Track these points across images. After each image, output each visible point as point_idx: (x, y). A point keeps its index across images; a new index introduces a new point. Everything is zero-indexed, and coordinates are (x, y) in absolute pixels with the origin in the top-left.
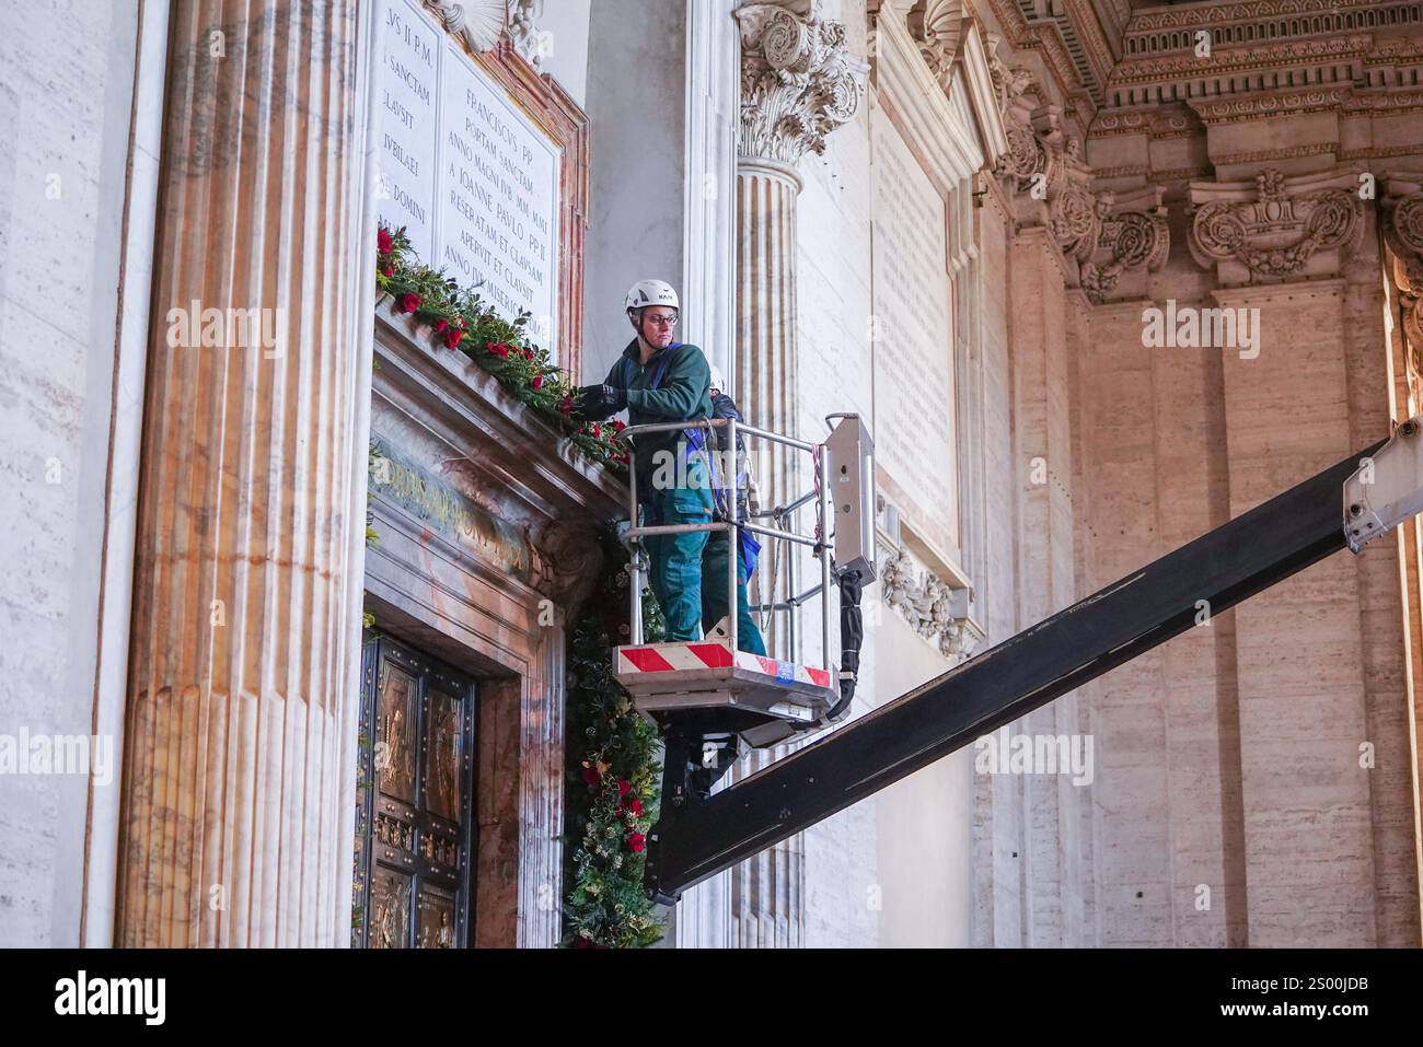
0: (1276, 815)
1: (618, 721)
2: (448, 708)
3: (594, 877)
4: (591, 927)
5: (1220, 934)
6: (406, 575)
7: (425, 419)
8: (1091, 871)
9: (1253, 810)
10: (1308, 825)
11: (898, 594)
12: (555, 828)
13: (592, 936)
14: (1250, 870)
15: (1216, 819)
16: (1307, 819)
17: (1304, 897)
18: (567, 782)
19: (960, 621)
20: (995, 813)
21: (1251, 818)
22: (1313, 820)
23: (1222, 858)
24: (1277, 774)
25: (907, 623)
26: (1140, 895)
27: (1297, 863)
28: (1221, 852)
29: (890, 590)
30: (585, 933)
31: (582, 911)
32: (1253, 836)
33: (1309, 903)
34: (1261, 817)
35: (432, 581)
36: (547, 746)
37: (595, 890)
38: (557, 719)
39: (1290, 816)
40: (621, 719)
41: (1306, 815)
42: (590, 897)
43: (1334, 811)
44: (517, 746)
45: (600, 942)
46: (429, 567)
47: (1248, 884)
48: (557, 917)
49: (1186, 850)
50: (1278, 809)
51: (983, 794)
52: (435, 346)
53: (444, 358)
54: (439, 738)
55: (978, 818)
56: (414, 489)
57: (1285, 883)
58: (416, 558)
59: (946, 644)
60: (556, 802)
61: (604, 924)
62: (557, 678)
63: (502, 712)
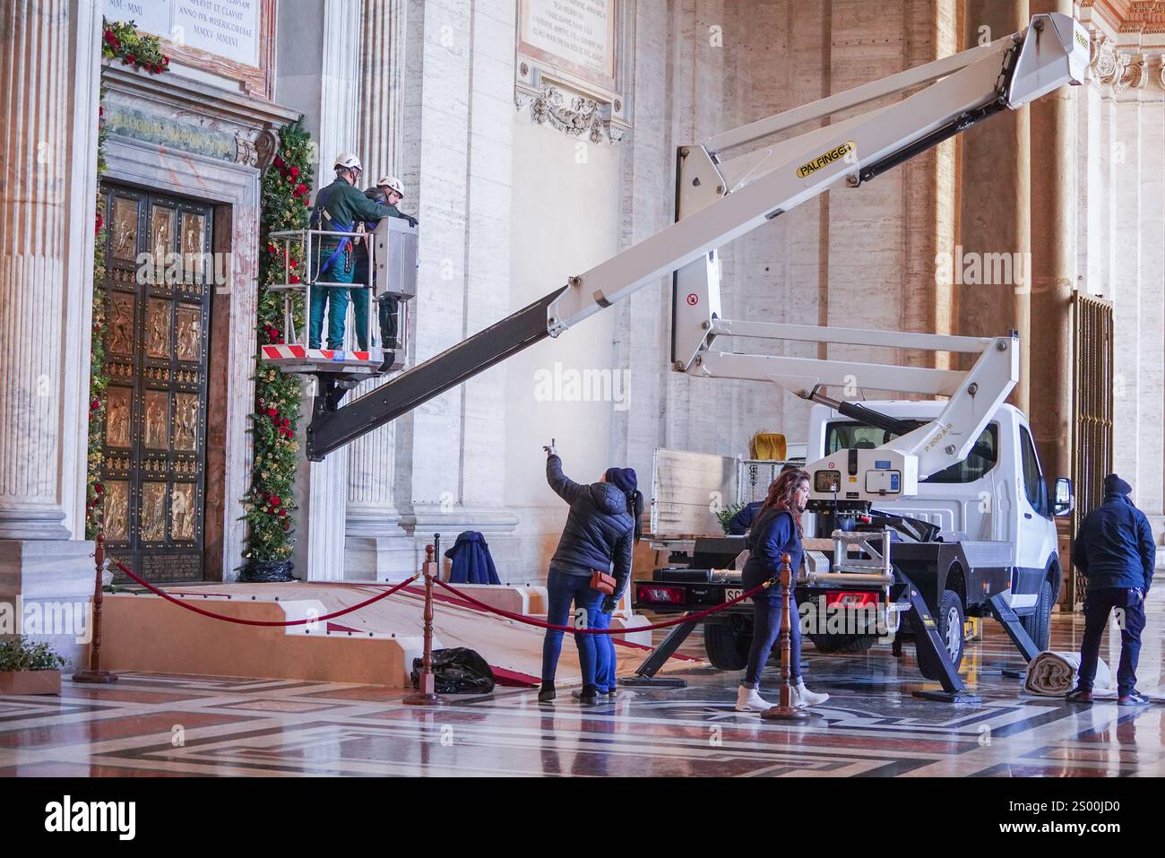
0: (847, 223)
1: (285, 223)
2: (196, 220)
3: (271, 297)
4: (271, 321)
5: (814, 294)
6: (153, 170)
7: (159, 99)
8: (733, 256)
9: (835, 220)
10: (865, 230)
11: (541, 117)
12: (254, 274)
13: (271, 324)
14: (830, 256)
15: (816, 224)
16: (865, 226)
17: (860, 272)
18: (260, 252)
19: (607, 123)
20: (634, 230)
21: (833, 225)
22: (868, 226)
23: (818, 248)
24: (849, 199)
25: (557, 130)
26: (767, 269)
27: (858, 251)
28: (818, 244)
29: (537, 115)
30: (267, 323)
31: (266, 313)
32: (834, 235)
33: (863, 276)
34: (840, 224)
35: (170, 170)
36: (249, 235)
37: (271, 303)
38: (255, 222)
39: (855, 224)
40: (287, 221)
41: (865, 223)
42: (271, 306)
43: (881, 222)
44: (231, 237)
45: (274, 327)
46: (166, 164)
47: (830, 264)
48: (255, 317)
49: (798, 243)
50: (849, 220)
51: (628, 219)
52: (151, 73)
53: (156, 77)
54: (190, 235)
55: (626, 233)
56: (156, 131)
57: (850, 264)
58: (158, 161)
59: (594, 137)
60: (254, 262)
61: (277, 318)
62: (256, 203)
63: (224, 221)
